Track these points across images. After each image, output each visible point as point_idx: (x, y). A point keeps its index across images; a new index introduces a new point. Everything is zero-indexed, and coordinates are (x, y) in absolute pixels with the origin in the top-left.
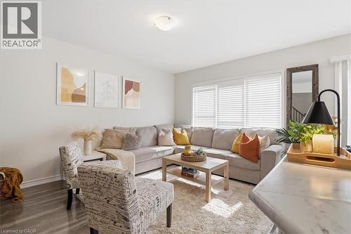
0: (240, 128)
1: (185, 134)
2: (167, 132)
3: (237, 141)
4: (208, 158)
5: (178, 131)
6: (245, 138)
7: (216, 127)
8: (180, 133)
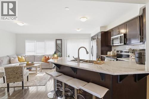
0: (44, 54)
1: (23, 58)
2: (15, 58)
3: (43, 58)
4: (35, 64)
5: (20, 57)
6: (46, 57)
7: (36, 55)
8: (21, 58)
